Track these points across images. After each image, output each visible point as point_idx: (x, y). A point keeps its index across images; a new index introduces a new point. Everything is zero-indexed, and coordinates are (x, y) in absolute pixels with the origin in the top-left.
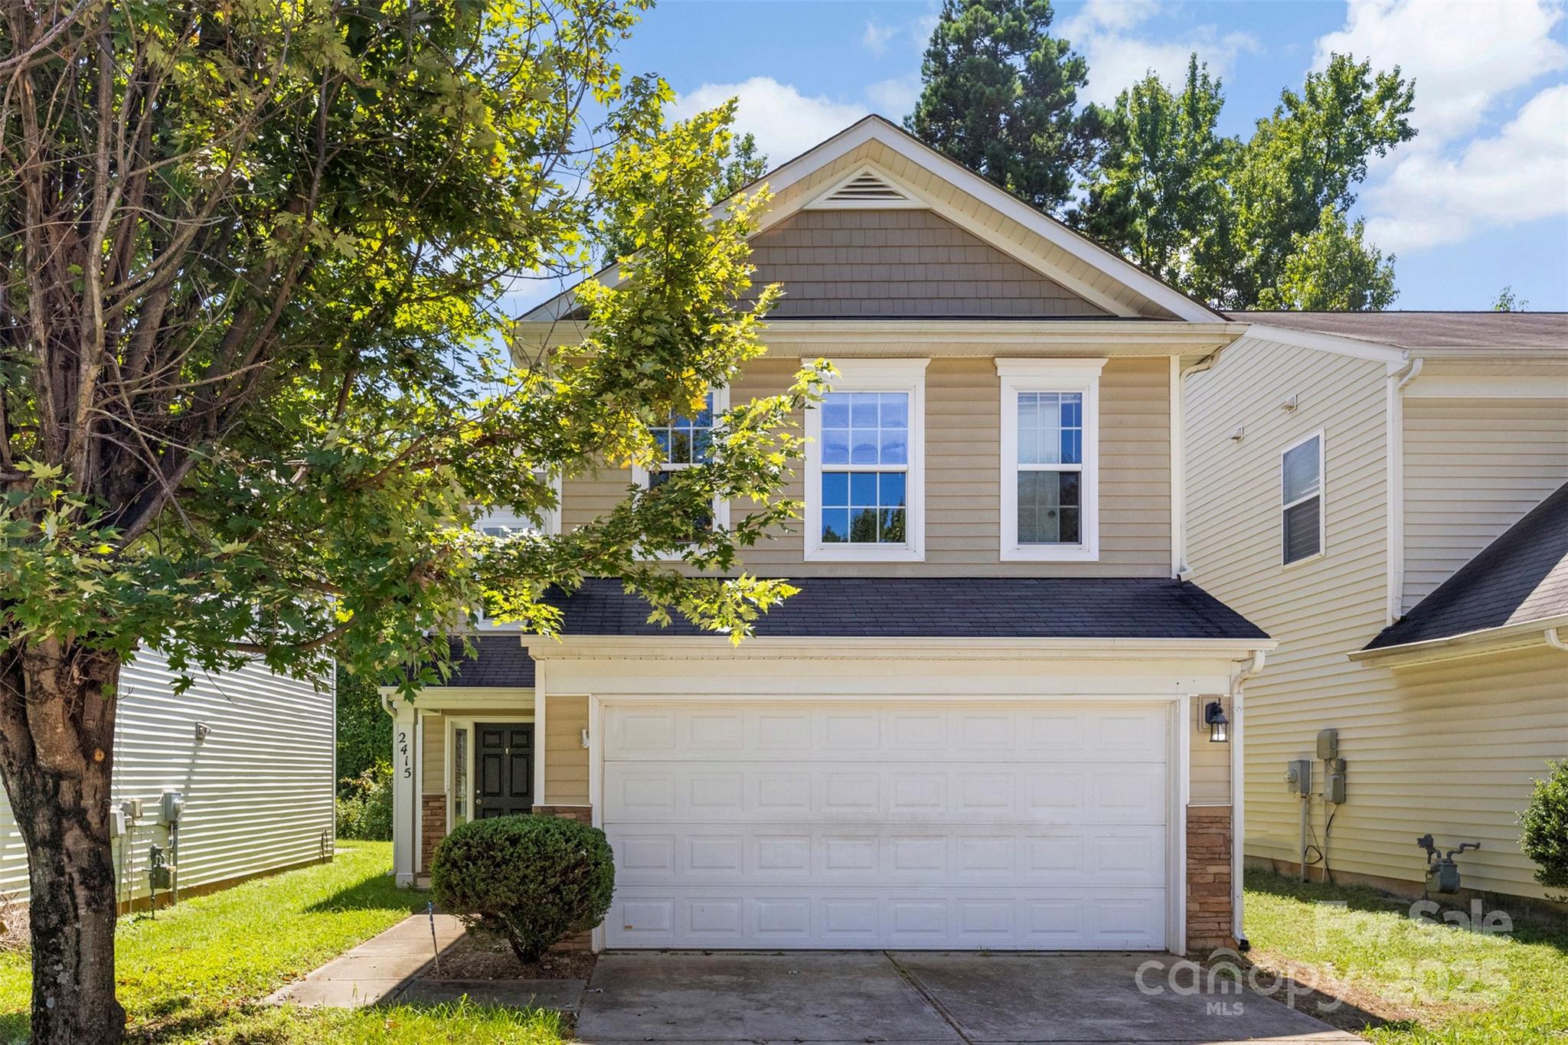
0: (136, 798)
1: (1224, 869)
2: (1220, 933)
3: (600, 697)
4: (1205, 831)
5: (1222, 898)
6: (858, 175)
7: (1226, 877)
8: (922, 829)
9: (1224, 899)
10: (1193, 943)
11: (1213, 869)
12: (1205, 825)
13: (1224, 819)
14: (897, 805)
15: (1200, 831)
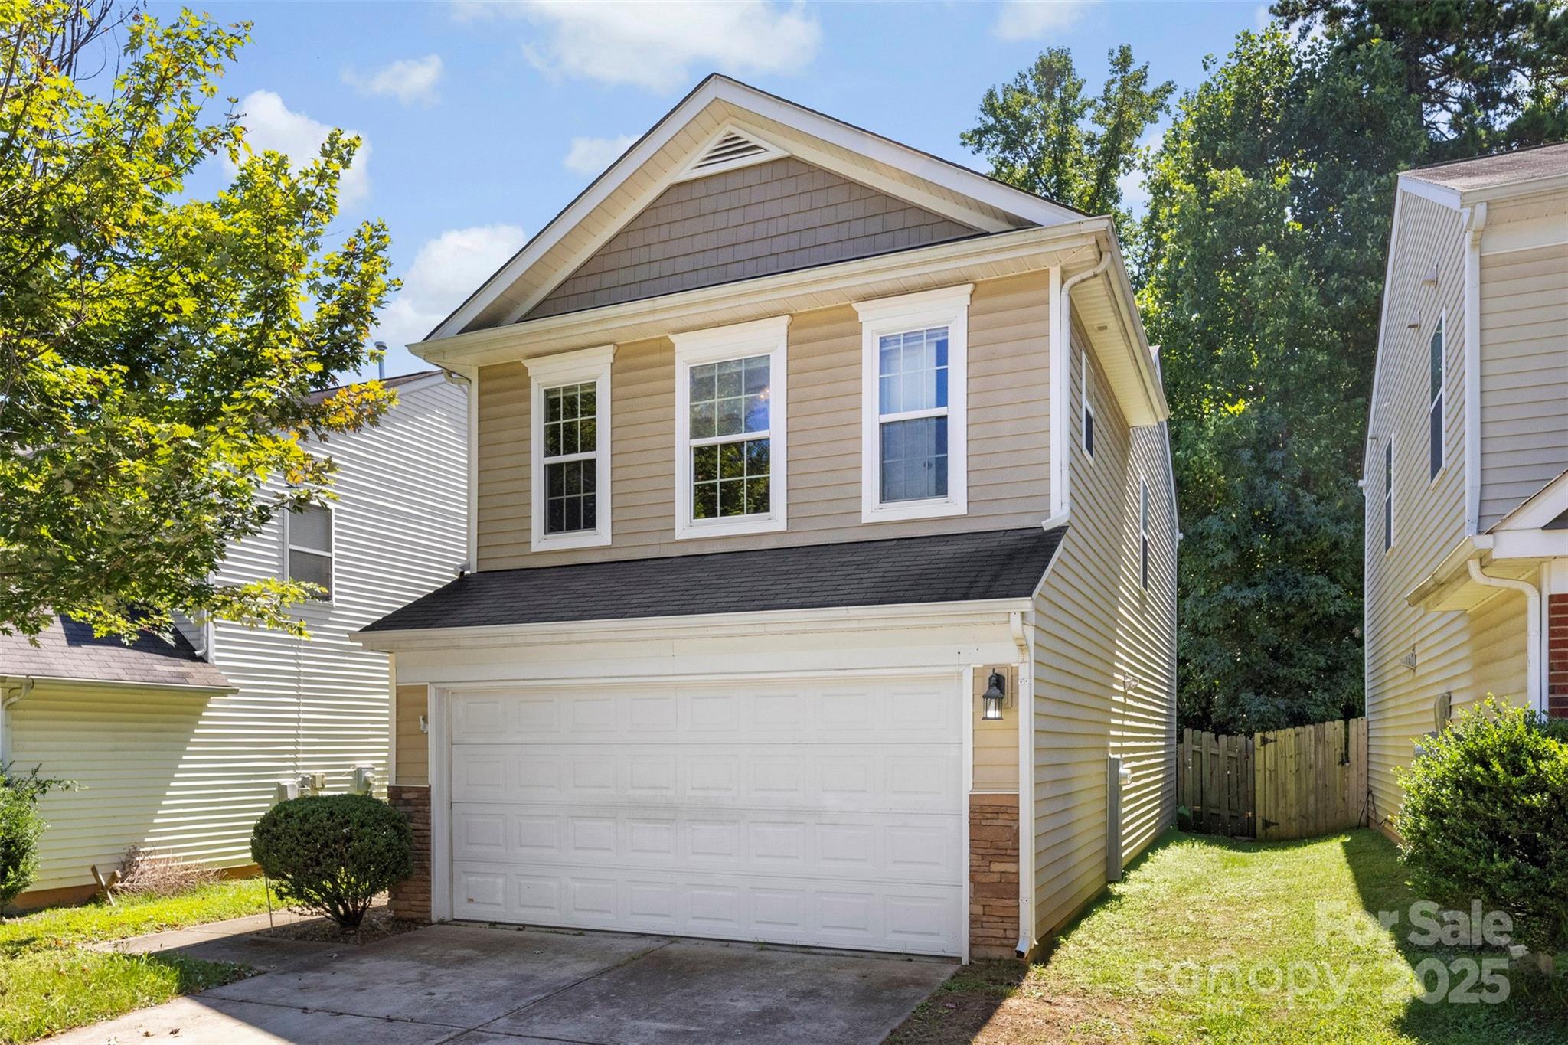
0: (319, 772)
1: (1009, 867)
2: (1005, 942)
3: (437, 685)
4: (989, 822)
5: (1007, 901)
6: (721, 137)
7: (1012, 877)
8: (716, 814)
9: (1010, 902)
10: (975, 951)
11: (997, 867)
12: (989, 816)
13: (1008, 809)
14: (693, 789)
15: (984, 822)
